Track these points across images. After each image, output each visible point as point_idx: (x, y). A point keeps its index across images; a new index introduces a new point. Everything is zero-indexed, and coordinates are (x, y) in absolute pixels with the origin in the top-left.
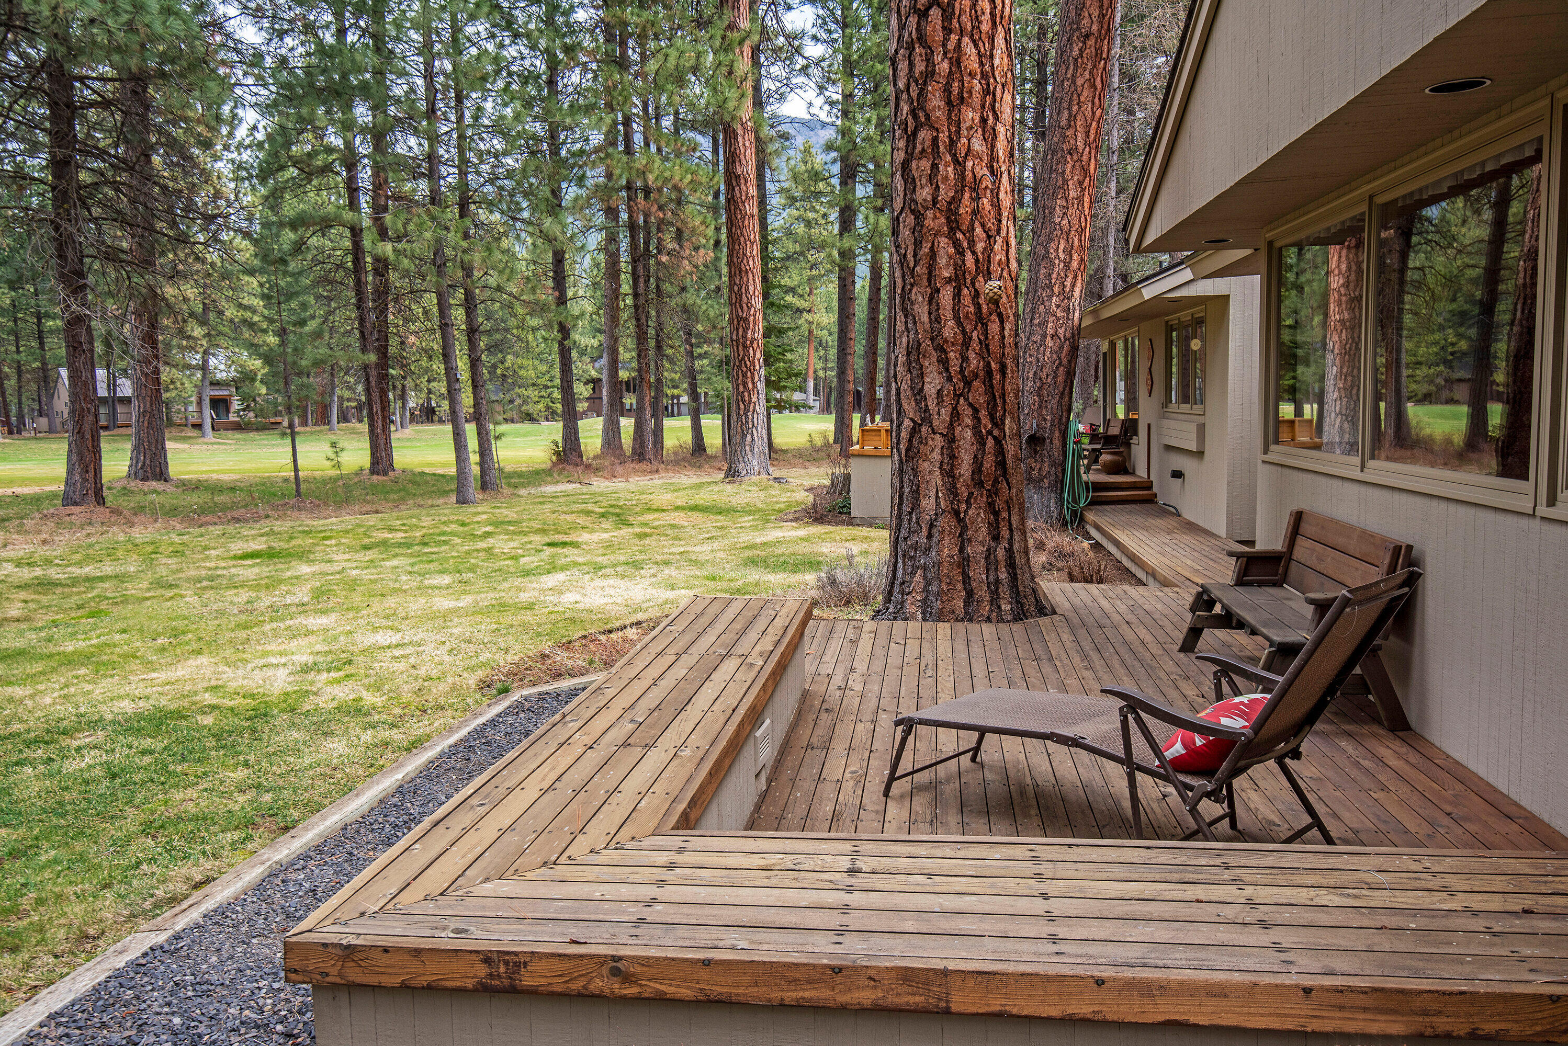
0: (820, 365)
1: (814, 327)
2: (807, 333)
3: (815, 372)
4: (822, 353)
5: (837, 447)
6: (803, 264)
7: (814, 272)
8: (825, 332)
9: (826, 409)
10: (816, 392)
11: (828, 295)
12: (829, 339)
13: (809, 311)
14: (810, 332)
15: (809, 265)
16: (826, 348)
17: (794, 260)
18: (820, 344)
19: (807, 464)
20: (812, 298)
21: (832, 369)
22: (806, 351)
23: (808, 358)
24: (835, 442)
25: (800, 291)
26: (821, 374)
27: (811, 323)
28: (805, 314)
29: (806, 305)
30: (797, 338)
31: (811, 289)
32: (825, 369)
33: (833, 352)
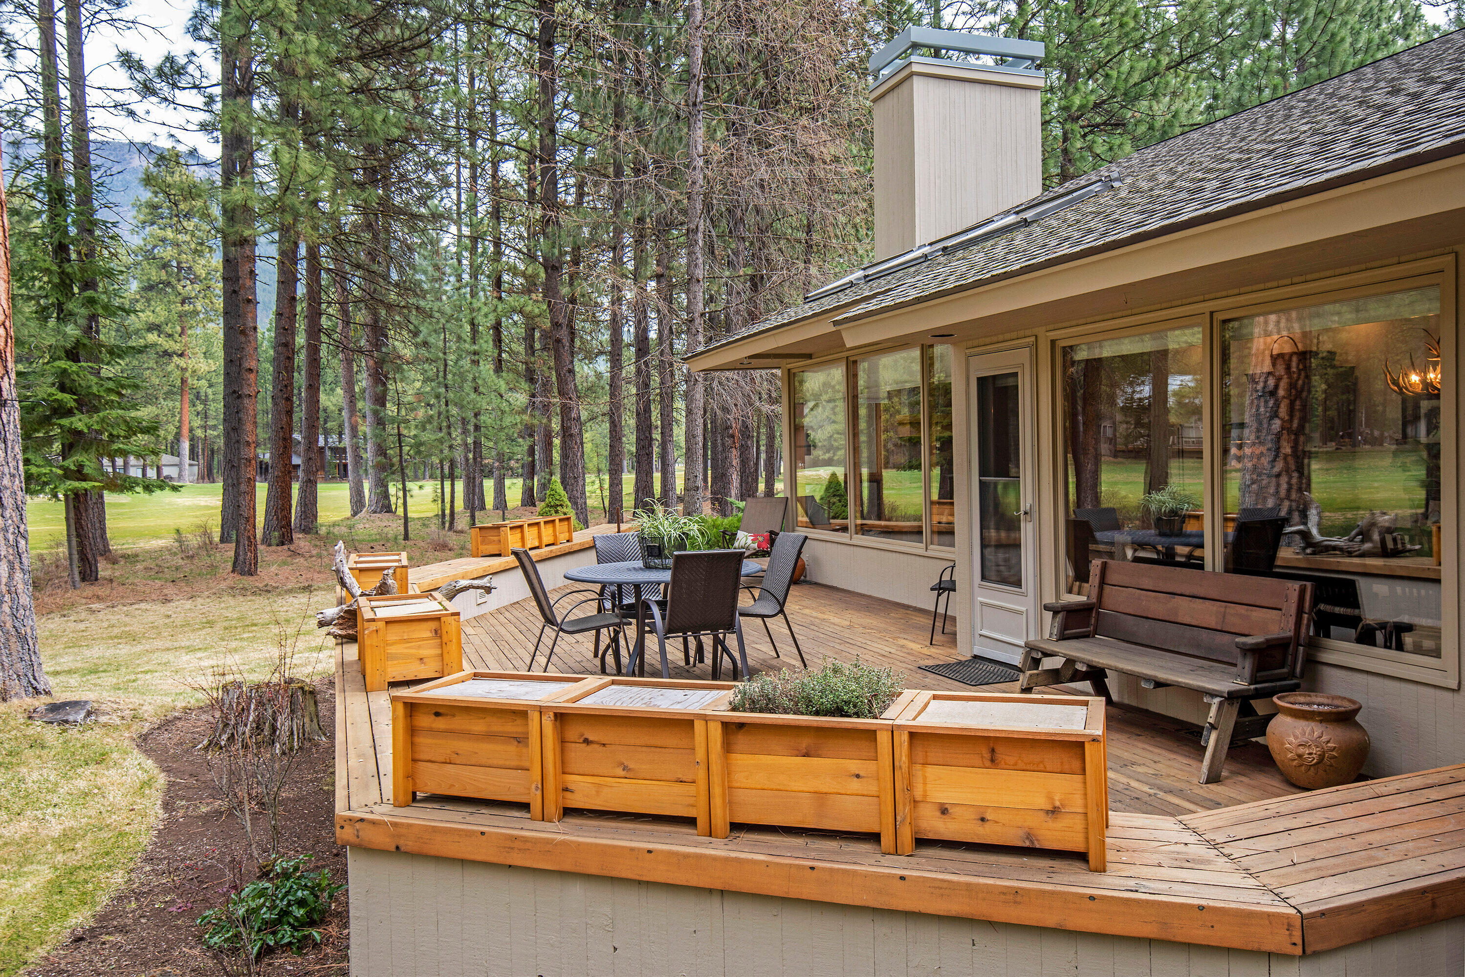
0: (197, 422)
1: (187, 374)
2: (178, 383)
3: (191, 430)
4: (200, 407)
5: (229, 551)
6: (172, 297)
7: (186, 307)
8: (204, 383)
9: (207, 476)
10: (193, 455)
11: (208, 339)
12: (210, 391)
13: (181, 355)
14: (184, 381)
15: (179, 298)
16: (205, 402)
17: (160, 292)
18: (198, 396)
19: (170, 590)
20: (184, 339)
21: (214, 428)
22: (178, 404)
23: (180, 413)
24: (222, 540)
25: (168, 330)
26: (199, 433)
27: (184, 370)
28: (175, 358)
29: (177, 347)
30: (166, 388)
31: (183, 329)
32: (205, 428)
33: (217, 407)
